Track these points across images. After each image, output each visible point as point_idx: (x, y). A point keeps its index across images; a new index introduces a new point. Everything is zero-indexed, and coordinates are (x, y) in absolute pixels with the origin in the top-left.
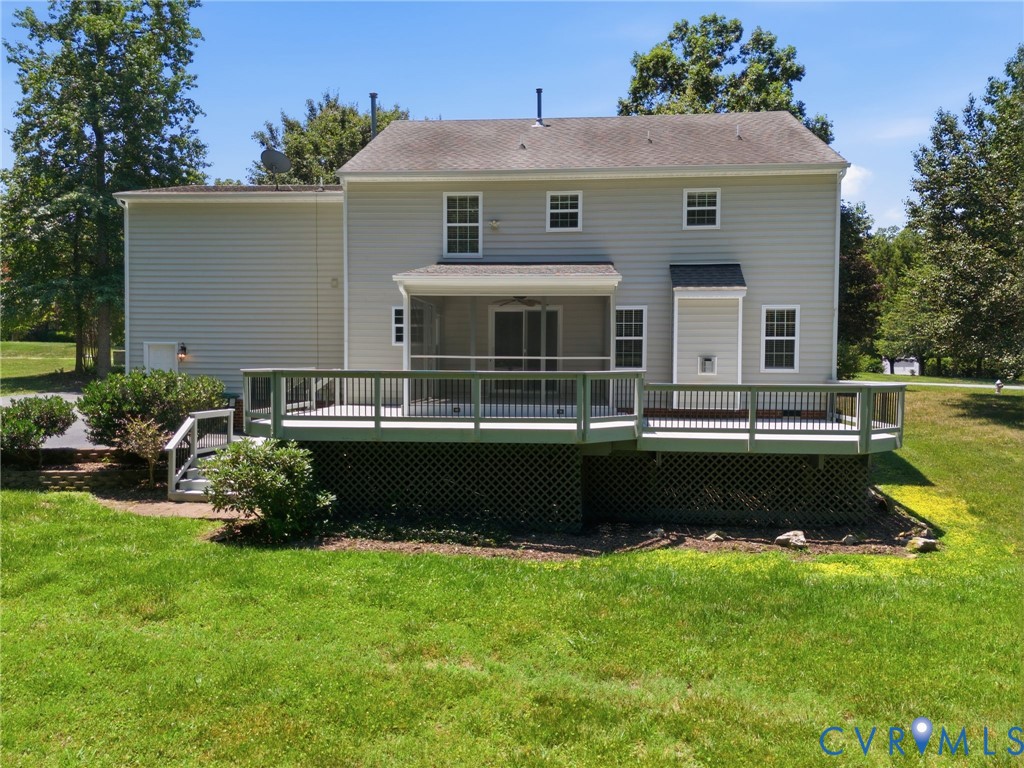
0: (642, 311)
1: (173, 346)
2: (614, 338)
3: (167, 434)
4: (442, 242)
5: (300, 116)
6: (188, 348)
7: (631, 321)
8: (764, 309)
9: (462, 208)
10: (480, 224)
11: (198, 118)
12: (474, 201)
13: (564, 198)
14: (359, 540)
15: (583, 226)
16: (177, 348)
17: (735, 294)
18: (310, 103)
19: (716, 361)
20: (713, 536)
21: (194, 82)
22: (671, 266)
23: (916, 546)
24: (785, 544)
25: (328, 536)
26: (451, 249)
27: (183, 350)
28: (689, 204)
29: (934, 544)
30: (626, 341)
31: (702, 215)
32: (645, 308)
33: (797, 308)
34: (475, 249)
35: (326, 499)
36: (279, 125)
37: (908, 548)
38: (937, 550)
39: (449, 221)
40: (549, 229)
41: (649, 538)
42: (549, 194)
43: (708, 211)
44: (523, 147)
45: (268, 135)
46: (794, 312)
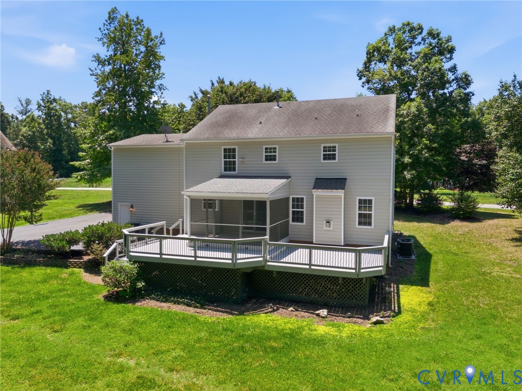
0: (303, 198)
1: (128, 205)
2: (291, 210)
3: (105, 250)
4: (221, 167)
5: (208, 88)
6: (134, 206)
7: (298, 202)
8: (358, 198)
9: (229, 153)
10: (236, 160)
11: (164, 92)
12: (234, 150)
13: (271, 148)
14: (152, 301)
15: (279, 161)
16: (130, 206)
17: (340, 193)
18: (211, 81)
19: (332, 222)
20: (291, 309)
21: (163, 76)
22: (316, 178)
23: (373, 321)
24: (318, 315)
25: (142, 298)
26: (226, 170)
27: (132, 207)
28: (324, 151)
29: (382, 321)
30: (297, 211)
31: (329, 157)
32: (305, 197)
33: (373, 198)
34: (234, 170)
35: (140, 285)
36: (198, 92)
37: (370, 322)
38: (384, 324)
39: (224, 159)
40: (264, 162)
41: (265, 307)
42: (264, 147)
43: (333, 154)
44: (261, 123)
45: (194, 96)
46: (371, 200)
